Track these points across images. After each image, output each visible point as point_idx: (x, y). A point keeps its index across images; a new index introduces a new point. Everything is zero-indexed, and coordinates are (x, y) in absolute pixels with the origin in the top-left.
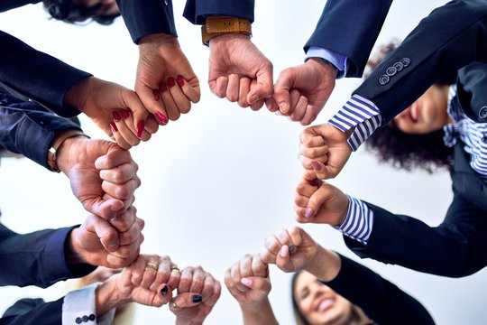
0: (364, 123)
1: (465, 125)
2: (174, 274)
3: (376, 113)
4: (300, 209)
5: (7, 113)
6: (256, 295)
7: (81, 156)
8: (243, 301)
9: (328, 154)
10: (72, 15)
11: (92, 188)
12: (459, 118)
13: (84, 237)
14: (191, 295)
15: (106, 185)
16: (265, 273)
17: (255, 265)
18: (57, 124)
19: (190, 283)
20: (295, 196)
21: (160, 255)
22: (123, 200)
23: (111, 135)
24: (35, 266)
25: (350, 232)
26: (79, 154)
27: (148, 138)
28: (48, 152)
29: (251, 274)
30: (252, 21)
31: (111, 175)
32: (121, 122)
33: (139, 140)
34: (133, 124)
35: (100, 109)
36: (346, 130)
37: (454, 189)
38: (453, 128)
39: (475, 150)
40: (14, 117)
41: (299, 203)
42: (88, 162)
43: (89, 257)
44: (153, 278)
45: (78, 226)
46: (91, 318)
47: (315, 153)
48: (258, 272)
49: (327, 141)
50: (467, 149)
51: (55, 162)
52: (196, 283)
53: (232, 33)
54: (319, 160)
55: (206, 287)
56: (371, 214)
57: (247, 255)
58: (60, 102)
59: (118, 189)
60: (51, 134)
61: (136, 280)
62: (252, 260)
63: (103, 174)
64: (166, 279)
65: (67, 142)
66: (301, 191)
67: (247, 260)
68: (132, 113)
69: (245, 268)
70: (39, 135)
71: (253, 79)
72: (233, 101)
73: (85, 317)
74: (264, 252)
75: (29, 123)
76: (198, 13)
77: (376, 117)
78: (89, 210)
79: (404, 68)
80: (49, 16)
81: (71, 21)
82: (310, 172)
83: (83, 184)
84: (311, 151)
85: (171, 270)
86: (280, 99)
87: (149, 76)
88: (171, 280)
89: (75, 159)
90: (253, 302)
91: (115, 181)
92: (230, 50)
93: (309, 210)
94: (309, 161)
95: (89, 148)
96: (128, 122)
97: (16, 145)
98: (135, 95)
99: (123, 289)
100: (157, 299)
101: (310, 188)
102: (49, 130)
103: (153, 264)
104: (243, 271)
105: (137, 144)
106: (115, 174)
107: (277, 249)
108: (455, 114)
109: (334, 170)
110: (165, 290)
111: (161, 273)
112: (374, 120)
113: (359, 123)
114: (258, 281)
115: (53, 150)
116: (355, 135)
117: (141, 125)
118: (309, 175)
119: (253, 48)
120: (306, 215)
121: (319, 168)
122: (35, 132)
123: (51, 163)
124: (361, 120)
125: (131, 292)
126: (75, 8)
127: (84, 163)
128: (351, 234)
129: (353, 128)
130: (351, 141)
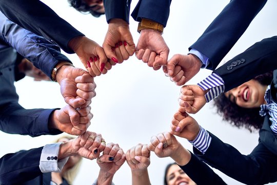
0: (215, 88)
1: (272, 107)
2: (102, 144)
3: (222, 84)
4: (174, 126)
5: (38, 46)
6: (141, 166)
7: (69, 75)
8: (134, 168)
9: (194, 101)
10: (81, 7)
11: (71, 91)
12: (270, 102)
13: (61, 115)
14: (109, 156)
15: (78, 91)
16: (148, 155)
17: (143, 150)
18: (61, 57)
19: (110, 150)
20: (172, 119)
21: (97, 133)
22: (86, 100)
23: (87, 67)
24: (31, 125)
25: (197, 145)
26: (68, 73)
27: (105, 73)
28: (53, 70)
29: (140, 154)
30: (165, 26)
31: (82, 86)
32: (93, 62)
33: (101, 73)
34: (99, 64)
35: (84, 53)
36: (205, 90)
37: (259, 140)
38: (266, 106)
39: (274, 119)
40: (41, 49)
41: (174, 123)
42: (72, 79)
43: (60, 126)
44: (92, 144)
45: (59, 109)
46: (55, 158)
47: (187, 98)
48: (144, 154)
49: (194, 94)
50: (270, 119)
51: (55, 76)
52: (113, 150)
53: (153, 29)
54: (188, 103)
55: (117, 154)
56: (211, 138)
57: (140, 144)
58: (66, 44)
59: (85, 94)
60: (57, 61)
61: (82, 143)
62: (142, 147)
63: (78, 85)
64: (98, 146)
65: (64, 66)
66: (176, 117)
67: (140, 146)
68: (99, 59)
69: (138, 151)
70: (51, 60)
71: (157, 54)
72: (145, 62)
73: (52, 157)
74: (149, 144)
75: (47, 54)
76: (139, 16)
77: (222, 86)
78: (67, 102)
79: (241, 63)
80: (71, 5)
81: (80, 10)
82: (183, 107)
83: (67, 88)
84: (185, 97)
85: (101, 141)
86: (169, 68)
87: (111, 40)
88: (100, 147)
89: (65, 75)
90: (139, 169)
91: (84, 90)
92: (150, 37)
93: (178, 128)
94: (183, 102)
95: (74, 71)
96: (96, 63)
97: (38, 63)
98: (102, 49)
99: (74, 147)
100: (92, 155)
101: (181, 116)
102: (56, 59)
103: (92, 136)
104: (137, 152)
105: (99, 75)
106: (85, 86)
107: (157, 143)
108: (268, 100)
109: (195, 110)
110: (96, 151)
111: (96, 142)
112: (221, 88)
113: (212, 87)
114: (144, 159)
115: (55, 69)
116: (209, 93)
117: (103, 65)
118: (182, 109)
119: (162, 39)
120: (176, 130)
121: (187, 106)
122: (49, 59)
123: (53, 76)
124: (214, 86)
125: (78, 150)
126: (83, 4)
127: (70, 78)
128: (197, 147)
129: (209, 89)
130: (207, 96)
